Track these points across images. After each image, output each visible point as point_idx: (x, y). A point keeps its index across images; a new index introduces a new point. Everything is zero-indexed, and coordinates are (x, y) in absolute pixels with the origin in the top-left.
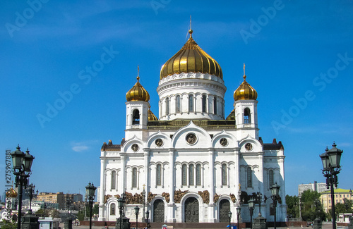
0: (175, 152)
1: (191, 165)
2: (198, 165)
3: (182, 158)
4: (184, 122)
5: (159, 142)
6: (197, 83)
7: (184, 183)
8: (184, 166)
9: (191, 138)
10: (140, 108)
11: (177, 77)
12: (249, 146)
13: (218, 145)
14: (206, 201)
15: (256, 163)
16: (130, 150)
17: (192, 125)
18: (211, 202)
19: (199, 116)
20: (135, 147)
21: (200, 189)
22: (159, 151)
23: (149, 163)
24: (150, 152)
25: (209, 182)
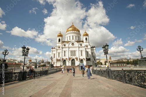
0: (69, 48)
1: (73, 51)
2: (75, 51)
3: (71, 49)
5: (65, 45)
6: (74, 33)
7: (71, 56)
8: (71, 51)
9: (73, 44)
10: (60, 38)
11: (70, 32)
12: (87, 47)
13: (80, 46)
14: (77, 60)
15: (89, 51)
16: (58, 48)
17: (73, 41)
18: (78, 60)
21: (75, 57)
22: (65, 48)
23: (62, 51)
24: (63, 48)
25: (78, 55)
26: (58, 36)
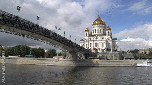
0: (93, 41)
1: (97, 43)
2: (98, 43)
3: (95, 42)
4: (96, 35)
5: (91, 39)
6: (99, 26)
7: (95, 47)
8: (95, 43)
9: (97, 38)
10: (87, 32)
11: (95, 25)
12: (109, 39)
13: (102, 39)
14: (99, 50)
15: (110, 42)
16: (85, 41)
17: (97, 36)
18: (100, 50)
19: (100, 33)
20: (86, 40)
21: (98, 48)
23: (89, 43)
24: (89, 41)
25: (100, 46)
26: (85, 31)
